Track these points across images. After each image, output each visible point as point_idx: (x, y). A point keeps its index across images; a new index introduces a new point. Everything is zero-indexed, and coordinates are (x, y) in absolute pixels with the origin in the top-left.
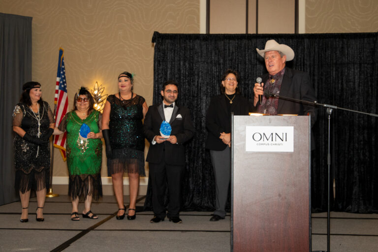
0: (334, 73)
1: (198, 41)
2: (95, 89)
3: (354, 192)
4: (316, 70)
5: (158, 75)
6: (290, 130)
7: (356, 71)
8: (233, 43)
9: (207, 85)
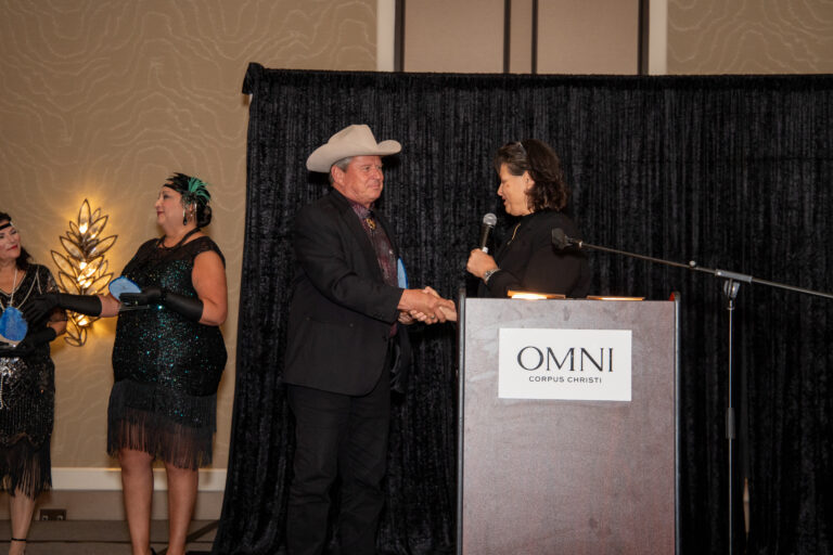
0: (745, 185)
1: (371, 92)
2: (80, 221)
3: (802, 516)
4: (696, 178)
5: (260, 182)
6: (621, 341)
7: (807, 180)
8: (468, 98)
9: (395, 213)
